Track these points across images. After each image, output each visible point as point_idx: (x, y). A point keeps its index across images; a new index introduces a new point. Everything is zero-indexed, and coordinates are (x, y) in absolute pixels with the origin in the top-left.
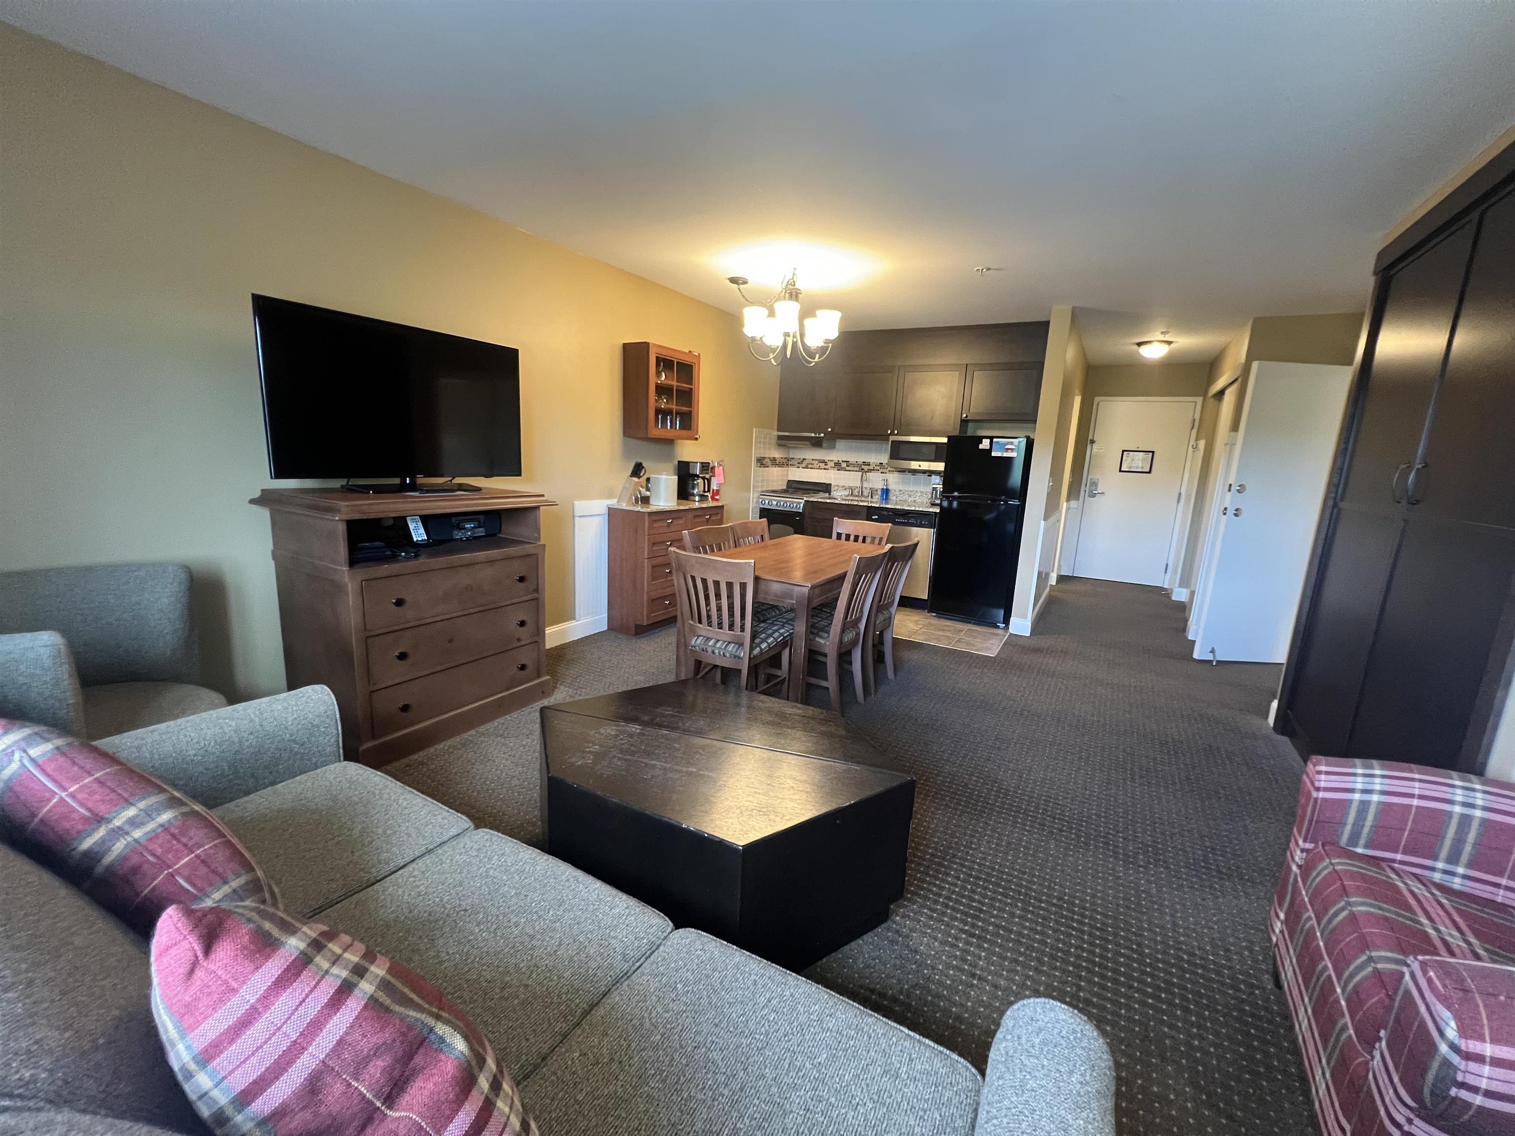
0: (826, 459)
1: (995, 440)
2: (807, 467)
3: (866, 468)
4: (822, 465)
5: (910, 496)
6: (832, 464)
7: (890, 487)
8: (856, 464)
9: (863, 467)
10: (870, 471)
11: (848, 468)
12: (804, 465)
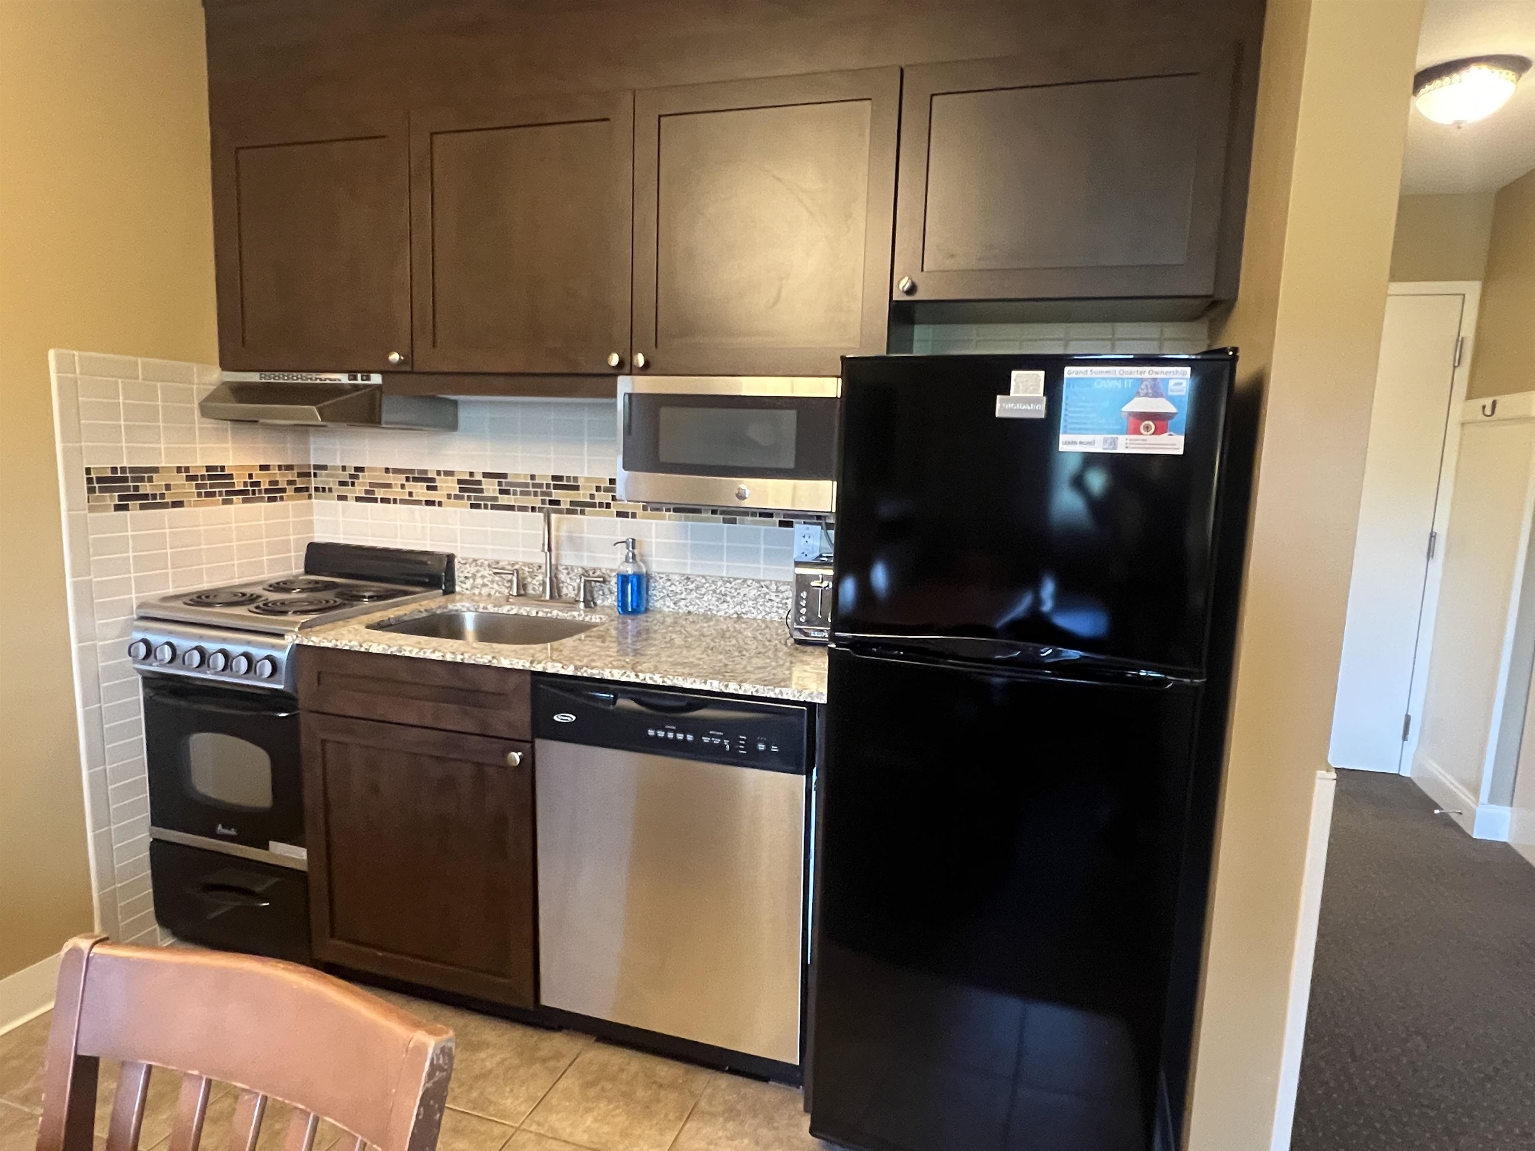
0: (431, 466)
1: (1070, 372)
2: (368, 498)
3: (565, 498)
4: (420, 490)
5: (722, 598)
6: (449, 486)
7: (654, 569)
8: (532, 486)
9: (556, 494)
10: (577, 507)
11: (504, 500)
12: (359, 490)
